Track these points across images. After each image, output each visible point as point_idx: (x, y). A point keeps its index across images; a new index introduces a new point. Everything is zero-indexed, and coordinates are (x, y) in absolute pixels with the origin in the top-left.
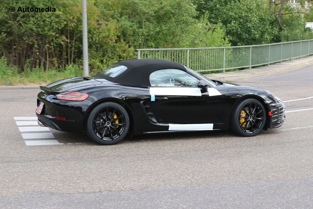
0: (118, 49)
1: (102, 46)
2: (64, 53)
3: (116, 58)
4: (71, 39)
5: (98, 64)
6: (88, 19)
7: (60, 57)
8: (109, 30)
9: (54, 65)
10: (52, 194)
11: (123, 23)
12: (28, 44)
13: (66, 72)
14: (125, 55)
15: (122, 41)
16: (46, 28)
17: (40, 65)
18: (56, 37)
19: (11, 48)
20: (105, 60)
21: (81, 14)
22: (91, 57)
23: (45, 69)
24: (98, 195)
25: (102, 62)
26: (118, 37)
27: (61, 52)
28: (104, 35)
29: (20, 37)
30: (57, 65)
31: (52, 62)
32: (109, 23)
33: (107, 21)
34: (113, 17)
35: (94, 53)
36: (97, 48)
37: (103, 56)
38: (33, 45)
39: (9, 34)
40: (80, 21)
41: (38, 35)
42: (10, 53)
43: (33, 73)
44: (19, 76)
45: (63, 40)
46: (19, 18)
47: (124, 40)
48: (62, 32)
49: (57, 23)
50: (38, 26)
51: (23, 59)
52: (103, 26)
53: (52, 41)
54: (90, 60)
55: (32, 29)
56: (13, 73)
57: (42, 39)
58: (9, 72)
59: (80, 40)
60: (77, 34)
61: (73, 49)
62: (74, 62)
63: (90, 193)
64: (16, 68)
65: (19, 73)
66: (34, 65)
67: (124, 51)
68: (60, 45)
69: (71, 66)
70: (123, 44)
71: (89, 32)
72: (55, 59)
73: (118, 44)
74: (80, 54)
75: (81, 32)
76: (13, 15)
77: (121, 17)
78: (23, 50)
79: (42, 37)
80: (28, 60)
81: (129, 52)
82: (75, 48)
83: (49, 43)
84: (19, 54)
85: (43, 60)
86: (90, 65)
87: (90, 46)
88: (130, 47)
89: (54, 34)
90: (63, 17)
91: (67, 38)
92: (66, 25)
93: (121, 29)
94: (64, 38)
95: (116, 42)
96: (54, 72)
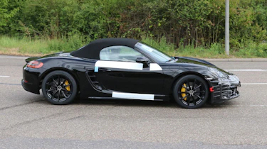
0: (253, 31)
1: (240, 29)
2: (210, 34)
3: (251, 38)
4: (216, 23)
5: (237, 43)
6: (230, 7)
7: (207, 37)
8: (246, 16)
9: (202, 43)
10: (203, 144)
11: (257, 10)
12: (182, 27)
13: (211, 49)
14: (259, 36)
15: (257, 24)
16: (197, 15)
17: (191, 43)
18: (204, 22)
19: (169, 30)
20: (242, 40)
21: (224, 3)
22: (231, 37)
23: (195, 47)
24: (239, 147)
25: (240, 41)
26: (254, 21)
27: (207, 33)
28: (242, 19)
29: (177, 21)
30: (204, 43)
31: (200, 41)
32: (247, 11)
33: (245, 8)
34: (250, 5)
35: (234, 34)
36: (236, 30)
37: (241, 36)
38: (186, 28)
39: (168, 19)
40: (223, 9)
41: (191, 19)
42: (168, 33)
43: (186, 50)
44: (175, 51)
45: (209, 24)
46: (176, 7)
47: (259, 24)
48: (209, 17)
49: (205, 10)
50: (191, 13)
51: (178, 38)
52: (242, 13)
53: (201, 24)
54: (230, 39)
55: (185, 15)
56: (171, 49)
57: (193, 23)
58: (168, 48)
59: (223, 24)
60: (220, 19)
61: (217, 30)
62: (218, 41)
63: (233, 145)
64: (173, 45)
65: (175, 49)
66: (186, 43)
67: (258, 33)
68: (207, 27)
69: (215, 44)
70: (258, 26)
71: (230, 17)
72: (203, 39)
73: (253, 27)
74: (222, 35)
75: (224, 17)
76: (172, 4)
77: (256, 5)
78: (178, 32)
79: (193, 21)
80: (182, 39)
81: (262, 34)
82: (219, 30)
83: (198, 26)
84: (175, 34)
85: (194, 39)
86: (230, 44)
87: (231, 29)
88: (263, 29)
89: (202, 19)
90: (210, 6)
91: (212, 22)
92: (212, 12)
93: (256, 15)
94: (210, 22)
95: (252, 25)
96: (202, 49)
